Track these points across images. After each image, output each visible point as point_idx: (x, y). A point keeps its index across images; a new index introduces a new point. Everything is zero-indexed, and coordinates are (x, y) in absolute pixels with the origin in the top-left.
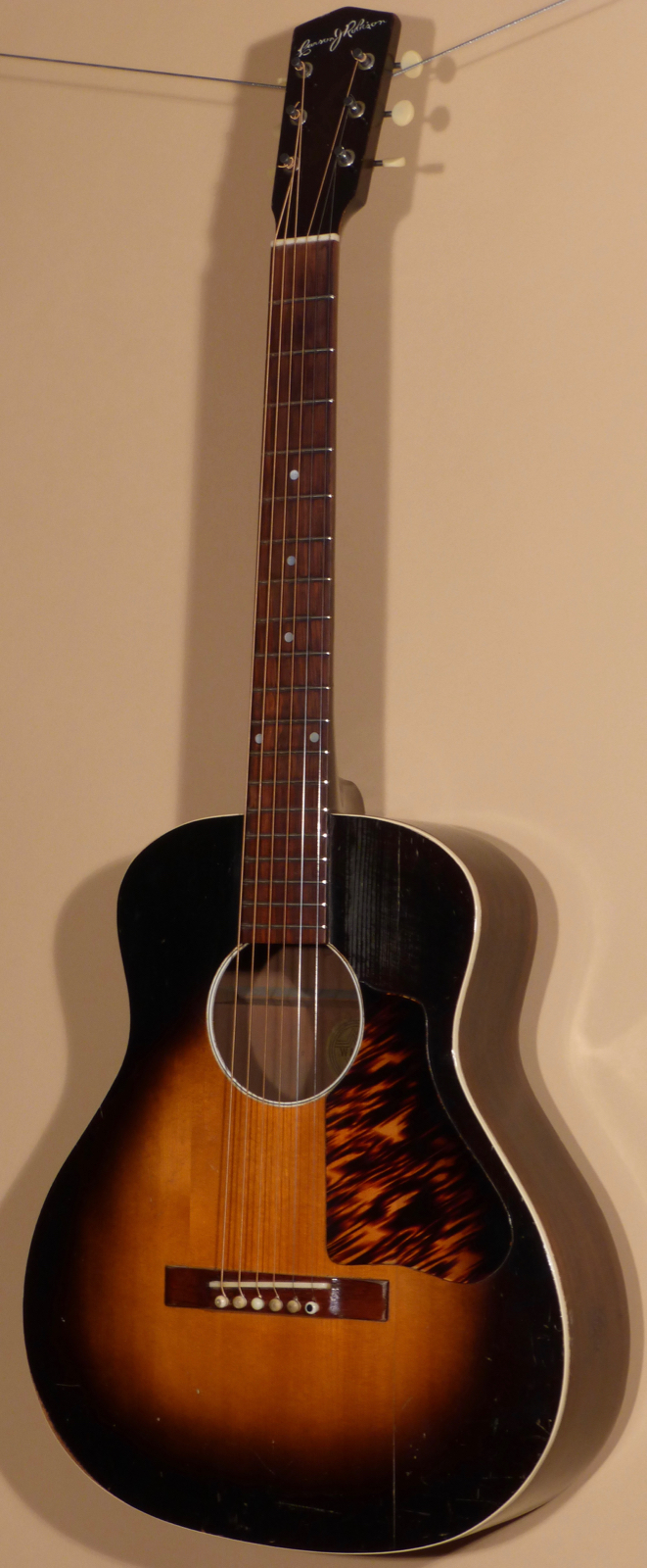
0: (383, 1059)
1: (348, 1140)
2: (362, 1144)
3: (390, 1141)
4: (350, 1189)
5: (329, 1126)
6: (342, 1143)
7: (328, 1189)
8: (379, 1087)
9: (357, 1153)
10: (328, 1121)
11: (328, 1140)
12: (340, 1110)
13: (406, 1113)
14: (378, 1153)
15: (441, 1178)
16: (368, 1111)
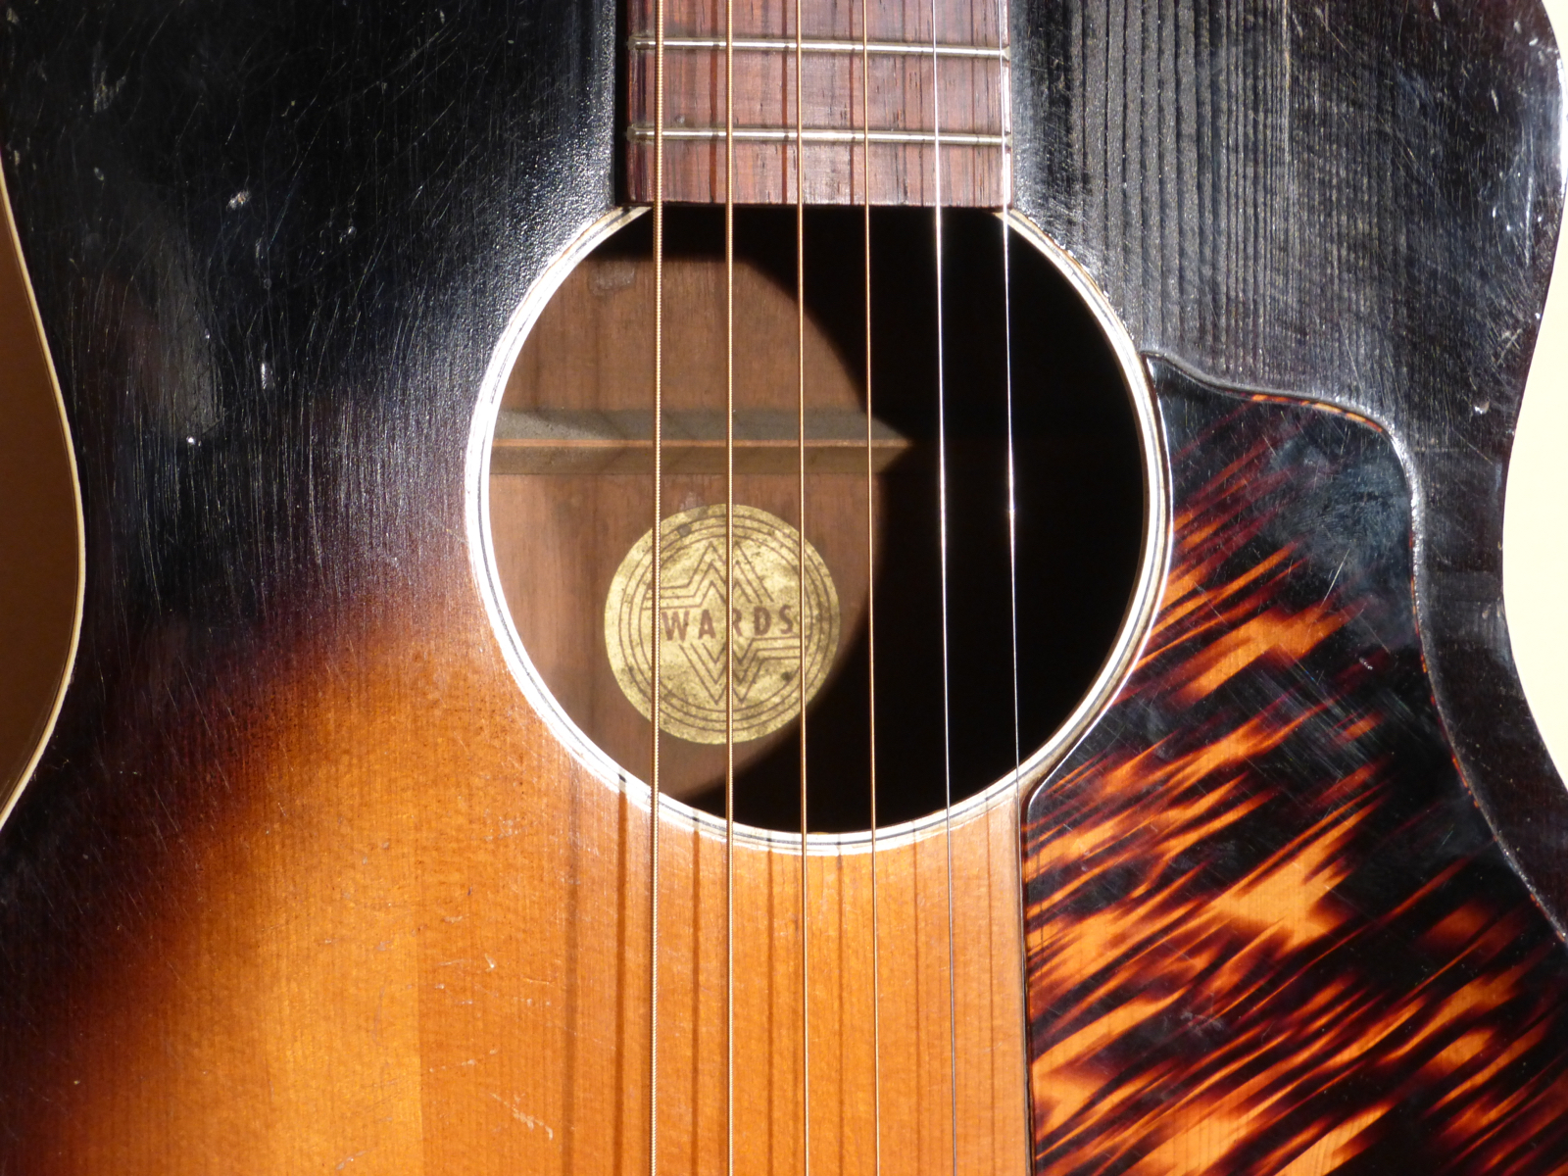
0: (1246, 641)
1: (1113, 954)
2: (1169, 965)
3: (1276, 942)
4: (1130, 1135)
5: (1035, 911)
6: (1093, 968)
7: (1034, 1146)
8: (1231, 748)
9: (1156, 998)
10: (1031, 892)
11: (1032, 964)
12: (1080, 844)
13: (1335, 834)
14: (1236, 990)
15: (1465, 1049)
16: (1191, 838)
